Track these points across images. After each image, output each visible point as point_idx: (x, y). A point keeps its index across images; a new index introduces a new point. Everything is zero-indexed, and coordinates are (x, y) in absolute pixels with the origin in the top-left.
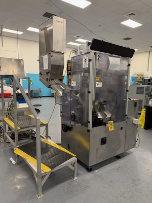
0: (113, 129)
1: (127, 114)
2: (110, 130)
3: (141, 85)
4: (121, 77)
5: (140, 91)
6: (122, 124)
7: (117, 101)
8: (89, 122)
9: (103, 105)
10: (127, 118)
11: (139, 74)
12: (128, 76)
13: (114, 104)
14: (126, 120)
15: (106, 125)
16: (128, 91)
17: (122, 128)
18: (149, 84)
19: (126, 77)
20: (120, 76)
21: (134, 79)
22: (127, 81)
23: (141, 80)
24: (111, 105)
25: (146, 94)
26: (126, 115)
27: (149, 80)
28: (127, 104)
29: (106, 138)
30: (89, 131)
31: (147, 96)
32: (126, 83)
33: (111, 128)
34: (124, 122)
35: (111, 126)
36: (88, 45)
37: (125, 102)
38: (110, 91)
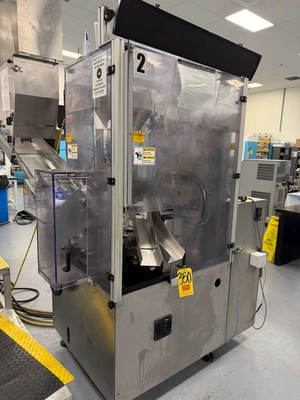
0: (191, 292)
1: (233, 241)
2: (182, 294)
3: (266, 160)
4: (219, 135)
5: (264, 172)
6: (218, 270)
7: (204, 208)
8: (111, 278)
9: (164, 218)
10: (234, 252)
11: (263, 136)
12: (238, 132)
13: (198, 214)
14: (232, 259)
15: (169, 282)
16: (237, 176)
17: (218, 283)
18: (282, 158)
19: (234, 135)
20: (214, 131)
21: (251, 146)
22: (236, 147)
23: (266, 150)
24: (185, 221)
25: (278, 180)
26: (232, 246)
27: (283, 150)
28: (235, 215)
29: (169, 317)
30: (112, 305)
31: (280, 184)
32: (232, 152)
33: (186, 288)
34: (225, 265)
35: (185, 284)
36: (107, 20)
37: (228, 207)
38: (185, 178)
